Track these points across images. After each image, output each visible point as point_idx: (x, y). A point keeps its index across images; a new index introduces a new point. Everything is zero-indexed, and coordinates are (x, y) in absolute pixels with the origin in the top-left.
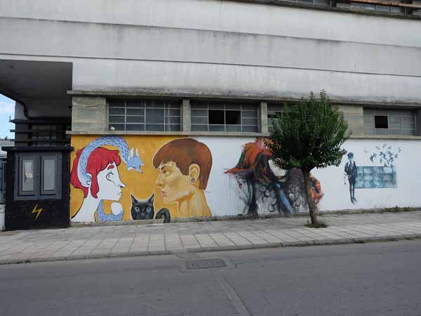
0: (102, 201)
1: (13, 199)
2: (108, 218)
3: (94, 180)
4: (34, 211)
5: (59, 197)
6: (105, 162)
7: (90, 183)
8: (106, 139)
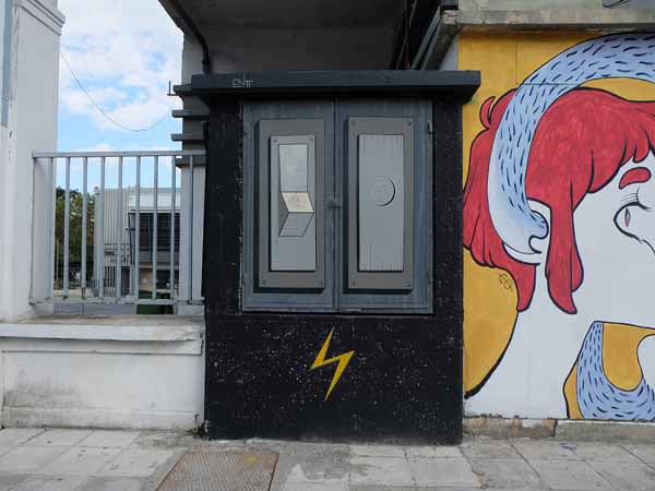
0: (598, 326)
1: (235, 303)
2: (623, 408)
3: (561, 234)
4: (320, 361)
5: (420, 302)
6: (608, 155)
7: (543, 245)
8: (608, 49)
